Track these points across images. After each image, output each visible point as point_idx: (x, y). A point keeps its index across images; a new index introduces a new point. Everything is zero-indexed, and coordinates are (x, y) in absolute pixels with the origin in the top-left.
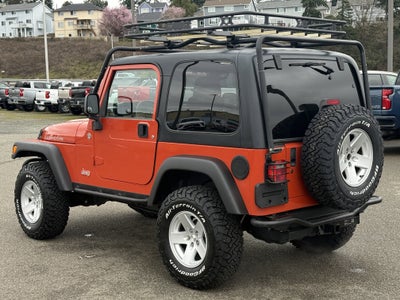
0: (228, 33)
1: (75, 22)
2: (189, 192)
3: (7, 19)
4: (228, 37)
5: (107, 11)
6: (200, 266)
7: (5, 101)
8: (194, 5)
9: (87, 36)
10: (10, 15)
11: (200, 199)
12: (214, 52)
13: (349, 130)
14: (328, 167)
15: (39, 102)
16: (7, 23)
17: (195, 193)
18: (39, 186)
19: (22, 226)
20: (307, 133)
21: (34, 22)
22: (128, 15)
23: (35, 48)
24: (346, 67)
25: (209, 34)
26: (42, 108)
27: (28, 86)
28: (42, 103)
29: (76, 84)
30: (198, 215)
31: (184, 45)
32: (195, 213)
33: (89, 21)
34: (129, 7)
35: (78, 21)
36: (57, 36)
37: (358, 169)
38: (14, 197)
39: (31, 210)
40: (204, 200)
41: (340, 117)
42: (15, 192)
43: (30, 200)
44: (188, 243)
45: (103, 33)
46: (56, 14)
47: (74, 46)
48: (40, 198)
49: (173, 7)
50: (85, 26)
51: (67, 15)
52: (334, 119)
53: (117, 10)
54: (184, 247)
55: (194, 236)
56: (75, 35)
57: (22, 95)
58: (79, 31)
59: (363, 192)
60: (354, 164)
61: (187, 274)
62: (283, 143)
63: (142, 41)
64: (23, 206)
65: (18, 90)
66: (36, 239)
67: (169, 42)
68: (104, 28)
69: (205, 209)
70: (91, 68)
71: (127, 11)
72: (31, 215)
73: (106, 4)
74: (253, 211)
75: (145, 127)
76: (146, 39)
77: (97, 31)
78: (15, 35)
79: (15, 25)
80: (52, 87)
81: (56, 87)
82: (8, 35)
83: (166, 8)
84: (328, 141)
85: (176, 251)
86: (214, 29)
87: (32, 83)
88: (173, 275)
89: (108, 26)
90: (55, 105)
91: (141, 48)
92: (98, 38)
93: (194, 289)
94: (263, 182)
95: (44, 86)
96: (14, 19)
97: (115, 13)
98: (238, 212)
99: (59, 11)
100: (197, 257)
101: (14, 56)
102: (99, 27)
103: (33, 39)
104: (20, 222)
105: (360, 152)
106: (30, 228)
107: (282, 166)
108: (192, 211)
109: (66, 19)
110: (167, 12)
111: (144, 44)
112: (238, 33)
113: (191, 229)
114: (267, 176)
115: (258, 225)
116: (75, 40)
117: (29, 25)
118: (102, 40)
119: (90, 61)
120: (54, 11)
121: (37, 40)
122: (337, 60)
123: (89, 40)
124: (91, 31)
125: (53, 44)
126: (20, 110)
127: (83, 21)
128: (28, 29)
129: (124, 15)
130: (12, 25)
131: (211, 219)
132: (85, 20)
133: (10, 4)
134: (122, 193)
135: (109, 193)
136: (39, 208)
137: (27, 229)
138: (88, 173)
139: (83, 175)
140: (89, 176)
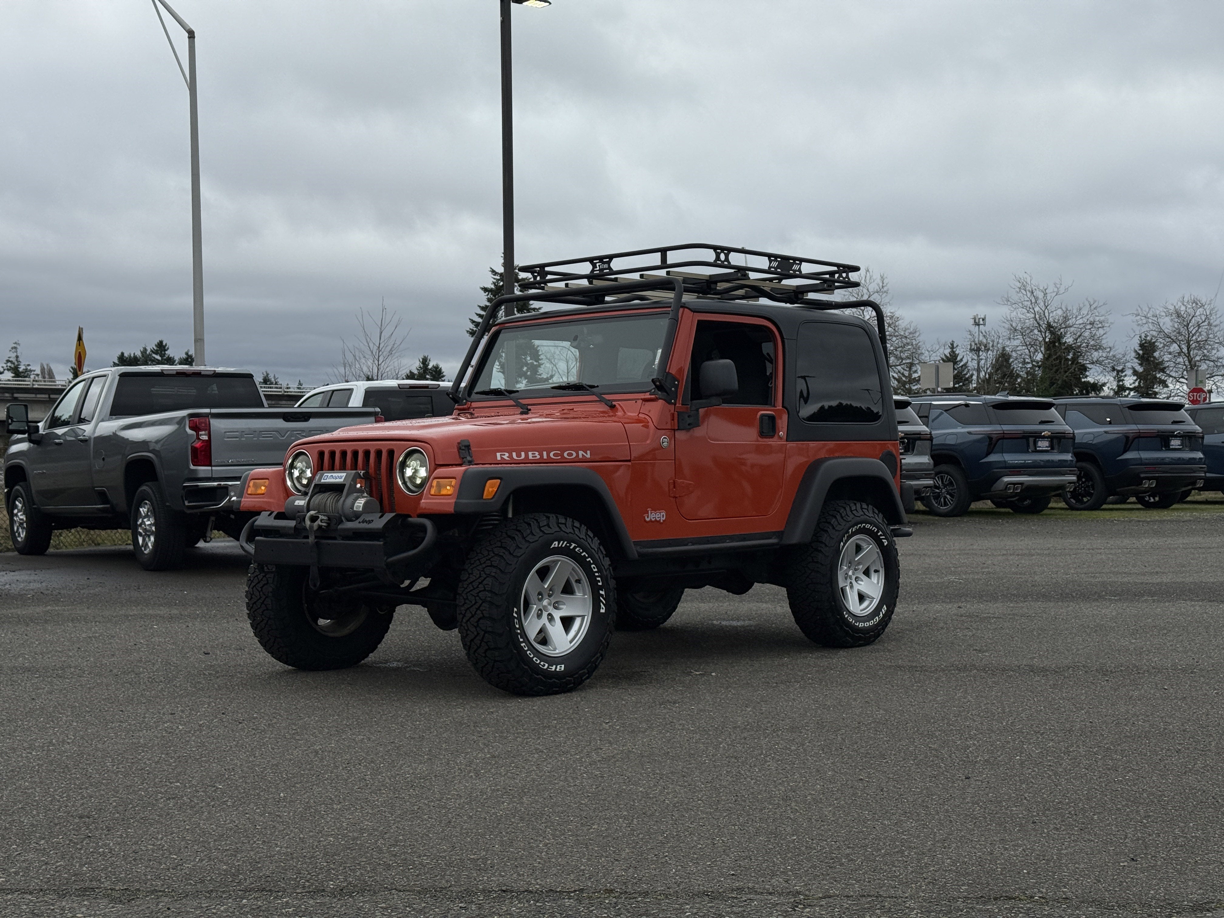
6: (877, 608)
30: (878, 537)
32: (874, 534)
61: (867, 625)
75: (771, 418)
100: (860, 600)
106: (561, 668)
108: (870, 533)
113: (850, 562)
134: (732, 538)
135: (705, 544)
136: (558, 620)
137: (554, 674)
138: (660, 516)
139: (651, 521)
140: (665, 521)
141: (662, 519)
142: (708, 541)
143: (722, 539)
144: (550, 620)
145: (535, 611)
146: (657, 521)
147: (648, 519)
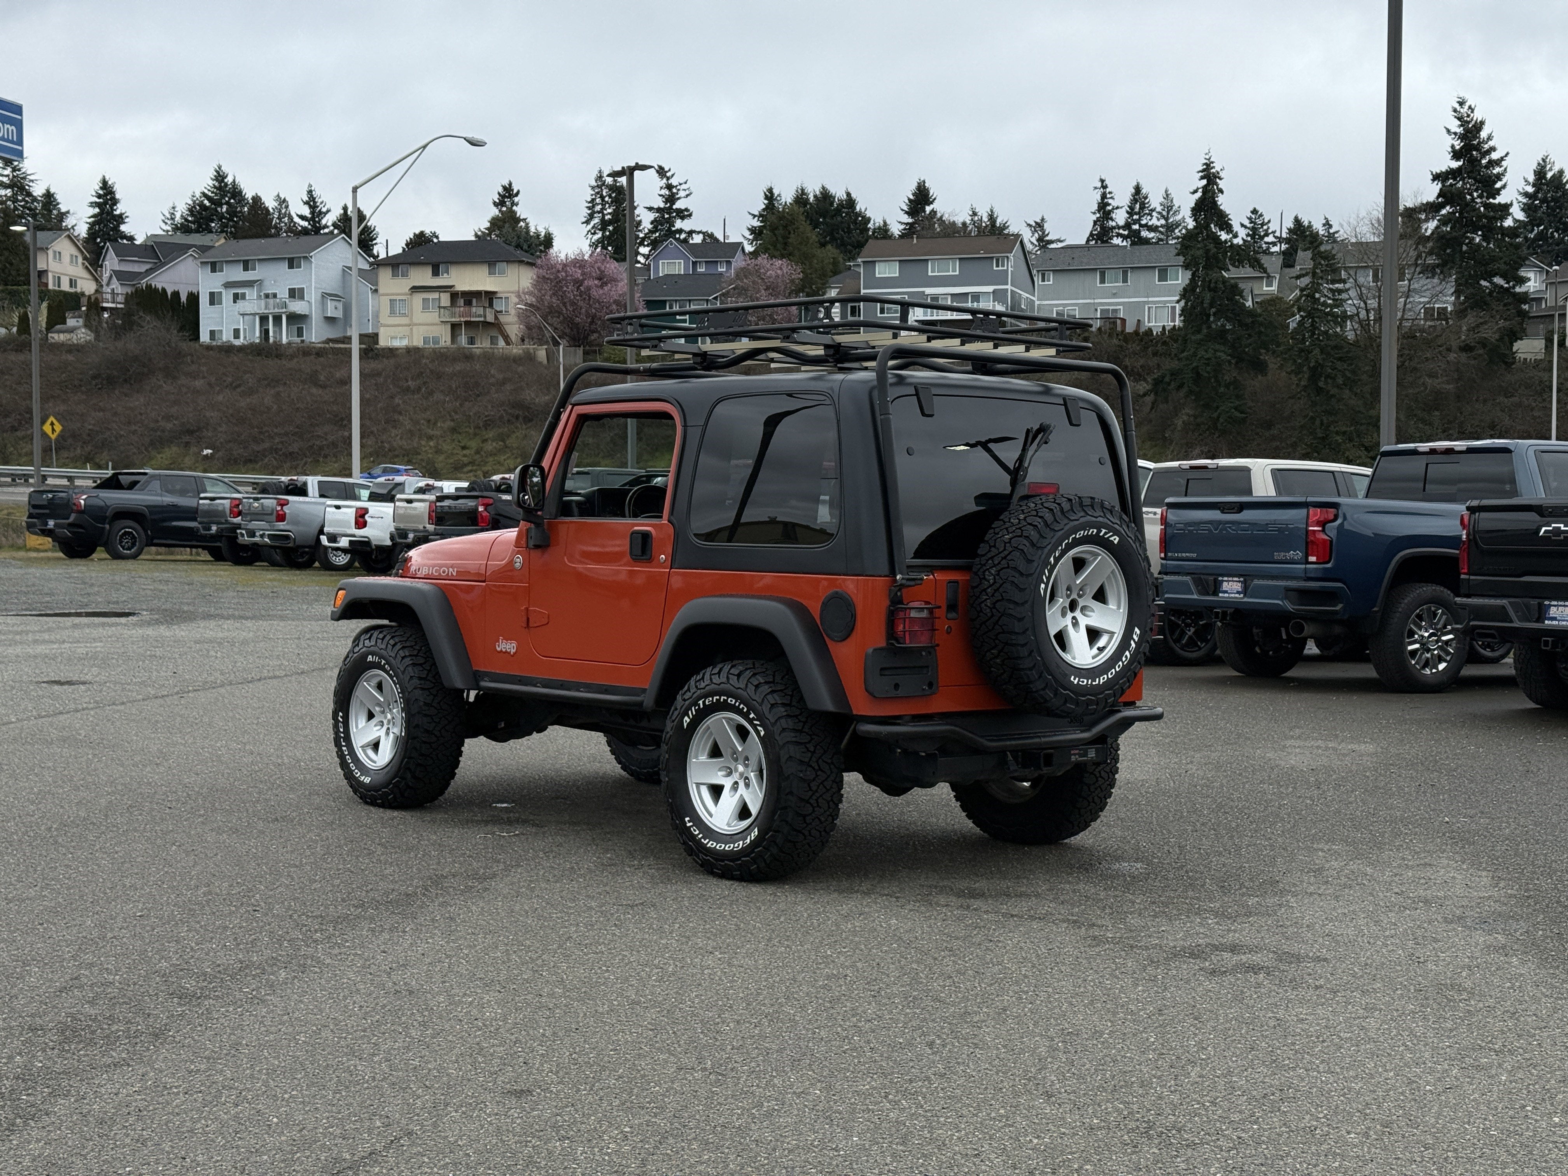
0: (827, 339)
1: (445, 299)
2: (735, 671)
3: (228, 285)
4: (827, 347)
5: (551, 267)
6: (748, 829)
7: (230, 534)
8: (831, 251)
9: (483, 344)
10: (237, 274)
11: (757, 686)
12: (804, 375)
13: (1069, 547)
14: (1020, 620)
15: (333, 538)
16: (227, 296)
17: (748, 674)
18: (400, 683)
19: (349, 776)
20: (982, 549)
21: (313, 295)
22: (614, 280)
23: (313, 379)
24: (1089, 420)
25: (786, 338)
26: (342, 560)
27: (301, 491)
28: (344, 542)
29: (449, 487)
30: (750, 721)
31: (734, 363)
32: (746, 716)
33: (490, 296)
34: (620, 255)
35: (454, 296)
36: (383, 342)
37: (1093, 634)
38: (331, 706)
39: (371, 737)
40: (766, 689)
41: (1048, 517)
42: (336, 693)
43: (371, 716)
44: (727, 783)
45: (532, 333)
46: (385, 275)
47: (439, 376)
48: (397, 712)
49: (763, 260)
50: (477, 312)
51: (423, 276)
52: (1037, 521)
53: (578, 263)
54: (716, 791)
55: (741, 768)
56: (445, 339)
57: (281, 518)
58: (455, 327)
59: (1103, 679)
60: (1084, 621)
61: (720, 847)
62: (931, 569)
63: (645, 353)
64: (353, 729)
65: (269, 502)
66: (382, 806)
67: (704, 355)
68: (536, 319)
69: (766, 708)
70: (489, 447)
71: (613, 267)
72: (370, 753)
73: (548, 241)
74: (861, 705)
75: (646, 536)
76: (655, 347)
77: (514, 329)
78: (252, 335)
79: (253, 303)
80: (374, 497)
81: (389, 498)
82: (226, 336)
83: (738, 262)
84: (1022, 566)
85: (701, 799)
86: (794, 330)
87: (312, 482)
88: (690, 852)
89: (550, 312)
90: (381, 549)
91: (641, 366)
92: (516, 350)
93: (732, 878)
94: (883, 644)
95: (349, 493)
96: (249, 284)
97: (578, 274)
98: (829, 706)
99: (395, 264)
100: (744, 812)
101: (243, 403)
102: (523, 317)
103: (306, 351)
104: (344, 765)
105: (1100, 596)
106: (367, 780)
107: (924, 614)
108: (739, 712)
109: (415, 289)
110: (743, 273)
111: (650, 359)
112: (845, 339)
113: (735, 752)
114: (891, 633)
115: (869, 732)
116: (441, 356)
117: (297, 307)
118: (530, 358)
119: (488, 424)
120: (379, 264)
121: (320, 353)
122: (1066, 402)
123: (488, 358)
124: (496, 327)
125: (374, 365)
126: (274, 564)
127: (470, 297)
128: (294, 318)
129: (603, 279)
130: (242, 306)
131: (777, 729)
132: (477, 294)
133: (235, 236)
134: (589, 688)
135: (558, 689)
136: (391, 735)
137: (362, 784)
138: (510, 646)
139: (501, 651)
140: (515, 653)
141: (513, 651)
142: (562, 686)
143: (577, 687)
144: (387, 734)
145: (374, 721)
146: (506, 652)
147: (499, 649)
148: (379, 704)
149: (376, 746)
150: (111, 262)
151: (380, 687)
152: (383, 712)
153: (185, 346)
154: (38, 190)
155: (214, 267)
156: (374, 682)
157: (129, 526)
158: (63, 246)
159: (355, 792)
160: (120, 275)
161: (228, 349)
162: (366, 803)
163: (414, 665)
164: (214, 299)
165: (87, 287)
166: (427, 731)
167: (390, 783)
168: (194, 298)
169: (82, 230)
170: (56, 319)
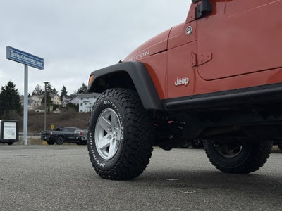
3: (84, 102)
10: (85, 100)
16: (84, 104)
18: (120, 112)
39: (105, 144)
43: (105, 133)
48: (119, 130)
64: (97, 141)
72: (105, 153)
78: (88, 110)
79: (88, 105)
82: (84, 111)
96: (88, 102)
106: (103, 165)
130: (86, 105)
136: (116, 141)
137: (100, 168)
138: (185, 81)
139: (178, 85)
140: (188, 84)
141: (186, 83)
144: (113, 141)
145: (107, 136)
146: (182, 85)
147: (176, 84)
148: (109, 127)
149: (107, 148)
150: (64, 99)
151: (110, 119)
152: (111, 131)
153: (77, 113)
154: (53, 88)
155: (82, 99)
156: (107, 116)
157: (61, 138)
158: (56, 97)
159: (97, 171)
160: (66, 101)
161: (84, 113)
162: (103, 178)
163: (127, 101)
164: (81, 104)
165: (60, 103)
166: (135, 135)
167: (115, 165)
168: (78, 105)
169: (60, 95)
170: (54, 109)
